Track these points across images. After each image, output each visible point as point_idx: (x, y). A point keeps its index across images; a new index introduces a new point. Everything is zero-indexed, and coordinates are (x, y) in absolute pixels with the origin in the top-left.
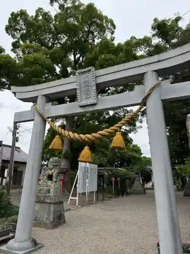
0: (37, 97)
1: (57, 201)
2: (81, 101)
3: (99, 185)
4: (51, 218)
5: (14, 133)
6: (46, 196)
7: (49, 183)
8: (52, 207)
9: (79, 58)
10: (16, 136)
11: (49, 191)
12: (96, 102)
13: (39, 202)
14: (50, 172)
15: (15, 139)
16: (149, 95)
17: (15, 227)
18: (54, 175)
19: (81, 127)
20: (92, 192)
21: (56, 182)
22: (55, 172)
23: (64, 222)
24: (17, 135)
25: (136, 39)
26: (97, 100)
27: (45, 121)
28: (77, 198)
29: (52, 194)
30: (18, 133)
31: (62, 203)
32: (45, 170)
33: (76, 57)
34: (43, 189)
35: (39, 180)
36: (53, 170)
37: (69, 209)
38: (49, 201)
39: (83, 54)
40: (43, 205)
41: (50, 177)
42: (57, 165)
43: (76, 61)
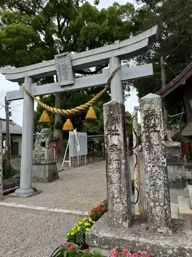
0: (24, 78)
1: (50, 162)
2: (61, 81)
3: (89, 150)
4: (47, 176)
5: (7, 109)
6: (41, 159)
7: (43, 149)
8: (47, 167)
9: (63, 24)
10: (8, 110)
11: (43, 155)
12: (73, 83)
13: (36, 164)
14: (43, 141)
15: (9, 114)
16: (112, 77)
17: (19, 182)
18: (47, 143)
19: (71, 98)
20: (83, 156)
21: (48, 148)
22: (47, 140)
23: (58, 178)
24: (10, 110)
25: (118, 5)
26: (74, 81)
27: (32, 99)
28: (70, 161)
29: (46, 157)
30: (10, 108)
31: (55, 163)
32: (38, 139)
33: (61, 23)
34: (38, 154)
35: (34, 147)
36: (45, 139)
37: (63, 170)
38: (44, 163)
39: (67, 18)
40: (40, 166)
41: (43, 144)
42: (48, 135)
43: (61, 27)
